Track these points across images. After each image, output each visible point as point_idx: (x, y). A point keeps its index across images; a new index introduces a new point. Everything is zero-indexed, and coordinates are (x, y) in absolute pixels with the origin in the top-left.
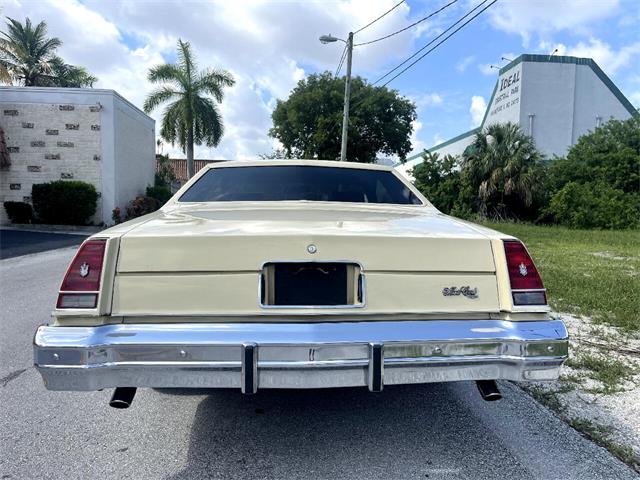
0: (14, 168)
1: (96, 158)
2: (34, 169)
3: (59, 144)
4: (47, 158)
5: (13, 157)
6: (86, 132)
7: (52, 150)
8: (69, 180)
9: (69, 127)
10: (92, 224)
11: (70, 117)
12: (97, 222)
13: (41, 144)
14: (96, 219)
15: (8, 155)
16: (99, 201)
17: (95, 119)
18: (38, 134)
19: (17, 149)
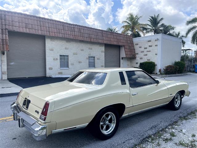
0: (137, 59)
1: (156, 54)
2: (141, 58)
3: (147, 51)
4: (144, 55)
5: (137, 56)
6: (154, 47)
7: (145, 53)
8: (149, 61)
9: (150, 46)
10: (154, 73)
11: (150, 44)
12: (155, 73)
13: (143, 52)
14: (155, 72)
15: (135, 55)
16: (156, 67)
17: (156, 43)
18: (142, 49)
19: (138, 54)
